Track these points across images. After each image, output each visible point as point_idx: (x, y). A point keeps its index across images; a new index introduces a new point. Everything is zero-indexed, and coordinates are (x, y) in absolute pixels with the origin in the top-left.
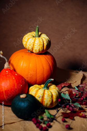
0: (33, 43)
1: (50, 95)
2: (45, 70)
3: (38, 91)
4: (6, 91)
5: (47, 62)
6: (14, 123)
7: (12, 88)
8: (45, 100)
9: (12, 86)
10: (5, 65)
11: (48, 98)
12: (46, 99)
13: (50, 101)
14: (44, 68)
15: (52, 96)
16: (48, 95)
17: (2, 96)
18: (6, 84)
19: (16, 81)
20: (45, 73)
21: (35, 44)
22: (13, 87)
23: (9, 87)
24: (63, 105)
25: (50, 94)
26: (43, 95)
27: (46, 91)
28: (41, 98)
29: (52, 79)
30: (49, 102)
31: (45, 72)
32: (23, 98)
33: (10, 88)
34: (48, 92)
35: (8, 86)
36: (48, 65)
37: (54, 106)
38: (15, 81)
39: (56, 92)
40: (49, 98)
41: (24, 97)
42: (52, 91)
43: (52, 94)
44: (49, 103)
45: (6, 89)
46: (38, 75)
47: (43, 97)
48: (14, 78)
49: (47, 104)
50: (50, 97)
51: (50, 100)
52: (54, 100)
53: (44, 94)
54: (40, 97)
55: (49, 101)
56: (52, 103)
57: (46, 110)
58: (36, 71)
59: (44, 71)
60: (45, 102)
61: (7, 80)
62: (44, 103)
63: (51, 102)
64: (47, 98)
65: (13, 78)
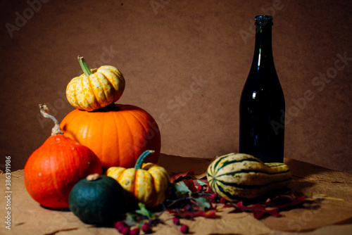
1: (147, 179)
2: (135, 140)
3: (122, 172)
4: (57, 173)
6: (76, 229)
7: (69, 166)
8: (138, 189)
9: (70, 162)
10: (53, 129)
11: (144, 185)
12: (140, 186)
13: (149, 190)
15: (152, 180)
16: (145, 178)
17: (49, 184)
18: (58, 160)
19: (78, 153)
22: (72, 163)
23: (64, 164)
24: (174, 201)
25: (149, 177)
26: (133, 178)
27: (140, 172)
28: (129, 185)
29: (151, 151)
30: (146, 192)
31: (135, 142)
32: (93, 180)
33: (66, 166)
34: (143, 173)
35: (61, 163)
38: (75, 154)
40: (147, 184)
41: (95, 179)
43: (152, 176)
44: (147, 195)
45: (57, 169)
46: (121, 152)
47: (134, 182)
48: (73, 149)
49: (143, 196)
50: (149, 181)
51: (149, 187)
52: (157, 187)
53: (135, 176)
54: (129, 182)
55: (146, 189)
56: (153, 193)
57: (140, 204)
58: (117, 141)
59: (133, 141)
60: (138, 192)
62: (138, 195)
64: (143, 183)
65: (71, 149)
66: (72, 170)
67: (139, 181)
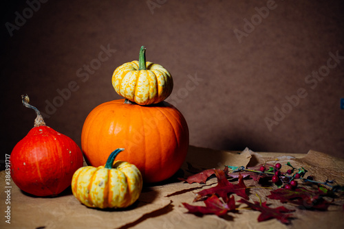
0: (134, 81)
1: (121, 178)
2: (161, 137)
4: (40, 162)
5: (166, 121)
8: (112, 189)
11: (119, 185)
12: (114, 186)
13: (123, 189)
14: (159, 134)
15: (126, 179)
16: (118, 178)
17: (33, 173)
20: (162, 144)
21: (139, 84)
25: (122, 176)
26: (107, 178)
27: (113, 171)
28: (103, 187)
30: (121, 192)
31: (162, 141)
34: (116, 172)
36: (169, 126)
37: (132, 202)
38: (58, 144)
39: (132, 172)
40: (121, 184)
42: (124, 171)
43: (125, 175)
44: (122, 195)
45: (41, 158)
46: (147, 149)
47: (107, 182)
49: (117, 197)
50: (123, 181)
51: (123, 187)
52: (132, 187)
53: (109, 177)
54: (102, 183)
55: (120, 189)
56: (128, 195)
59: (159, 139)
60: (112, 192)
61: (42, 142)
62: (112, 196)
63: (125, 191)
64: (116, 183)
66: (54, 159)
67: (113, 182)
